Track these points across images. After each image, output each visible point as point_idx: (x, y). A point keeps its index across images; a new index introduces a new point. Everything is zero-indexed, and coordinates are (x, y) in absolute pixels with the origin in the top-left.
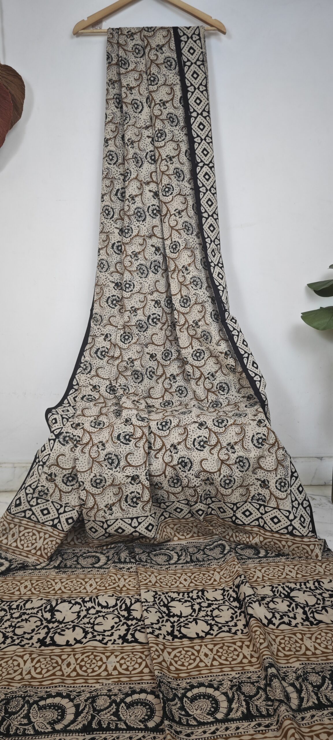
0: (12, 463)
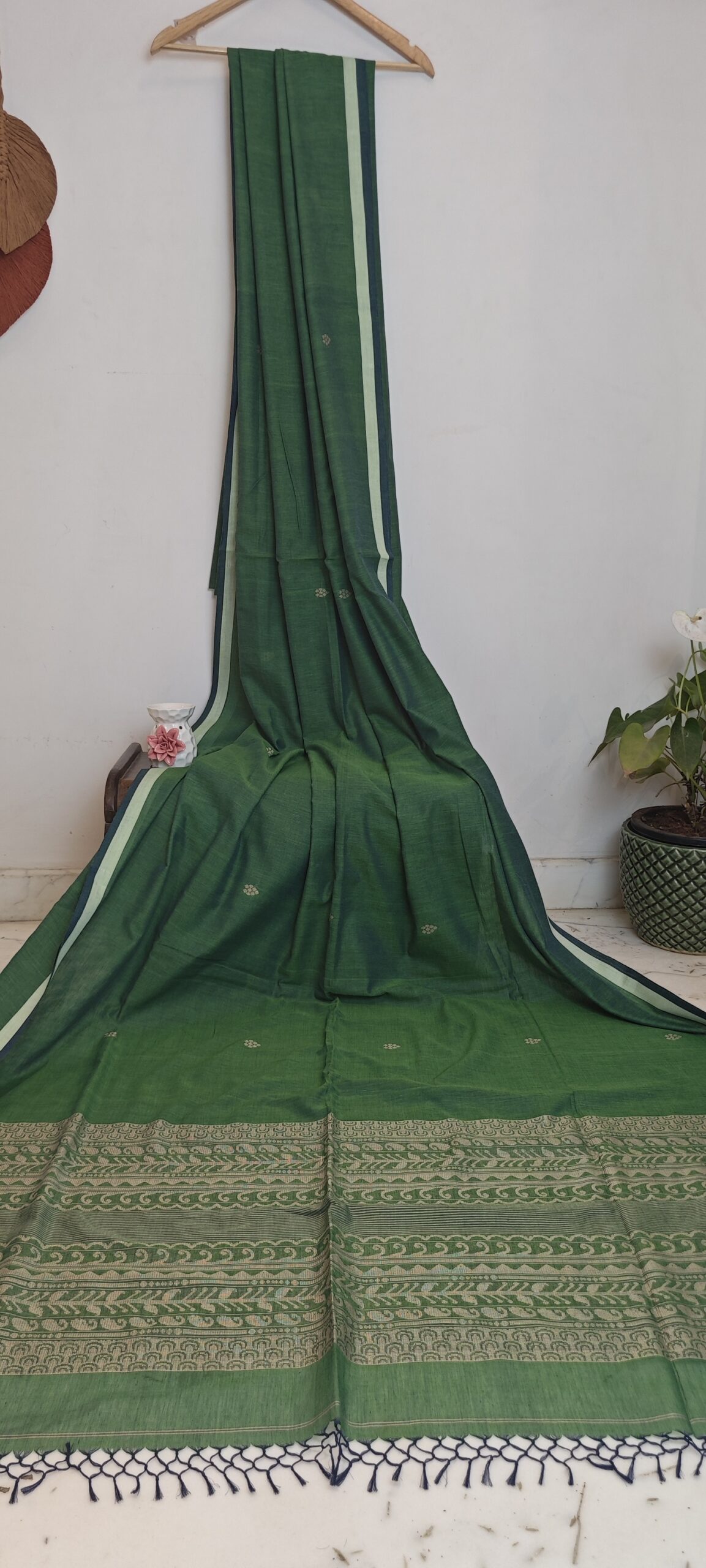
0: (23, 869)
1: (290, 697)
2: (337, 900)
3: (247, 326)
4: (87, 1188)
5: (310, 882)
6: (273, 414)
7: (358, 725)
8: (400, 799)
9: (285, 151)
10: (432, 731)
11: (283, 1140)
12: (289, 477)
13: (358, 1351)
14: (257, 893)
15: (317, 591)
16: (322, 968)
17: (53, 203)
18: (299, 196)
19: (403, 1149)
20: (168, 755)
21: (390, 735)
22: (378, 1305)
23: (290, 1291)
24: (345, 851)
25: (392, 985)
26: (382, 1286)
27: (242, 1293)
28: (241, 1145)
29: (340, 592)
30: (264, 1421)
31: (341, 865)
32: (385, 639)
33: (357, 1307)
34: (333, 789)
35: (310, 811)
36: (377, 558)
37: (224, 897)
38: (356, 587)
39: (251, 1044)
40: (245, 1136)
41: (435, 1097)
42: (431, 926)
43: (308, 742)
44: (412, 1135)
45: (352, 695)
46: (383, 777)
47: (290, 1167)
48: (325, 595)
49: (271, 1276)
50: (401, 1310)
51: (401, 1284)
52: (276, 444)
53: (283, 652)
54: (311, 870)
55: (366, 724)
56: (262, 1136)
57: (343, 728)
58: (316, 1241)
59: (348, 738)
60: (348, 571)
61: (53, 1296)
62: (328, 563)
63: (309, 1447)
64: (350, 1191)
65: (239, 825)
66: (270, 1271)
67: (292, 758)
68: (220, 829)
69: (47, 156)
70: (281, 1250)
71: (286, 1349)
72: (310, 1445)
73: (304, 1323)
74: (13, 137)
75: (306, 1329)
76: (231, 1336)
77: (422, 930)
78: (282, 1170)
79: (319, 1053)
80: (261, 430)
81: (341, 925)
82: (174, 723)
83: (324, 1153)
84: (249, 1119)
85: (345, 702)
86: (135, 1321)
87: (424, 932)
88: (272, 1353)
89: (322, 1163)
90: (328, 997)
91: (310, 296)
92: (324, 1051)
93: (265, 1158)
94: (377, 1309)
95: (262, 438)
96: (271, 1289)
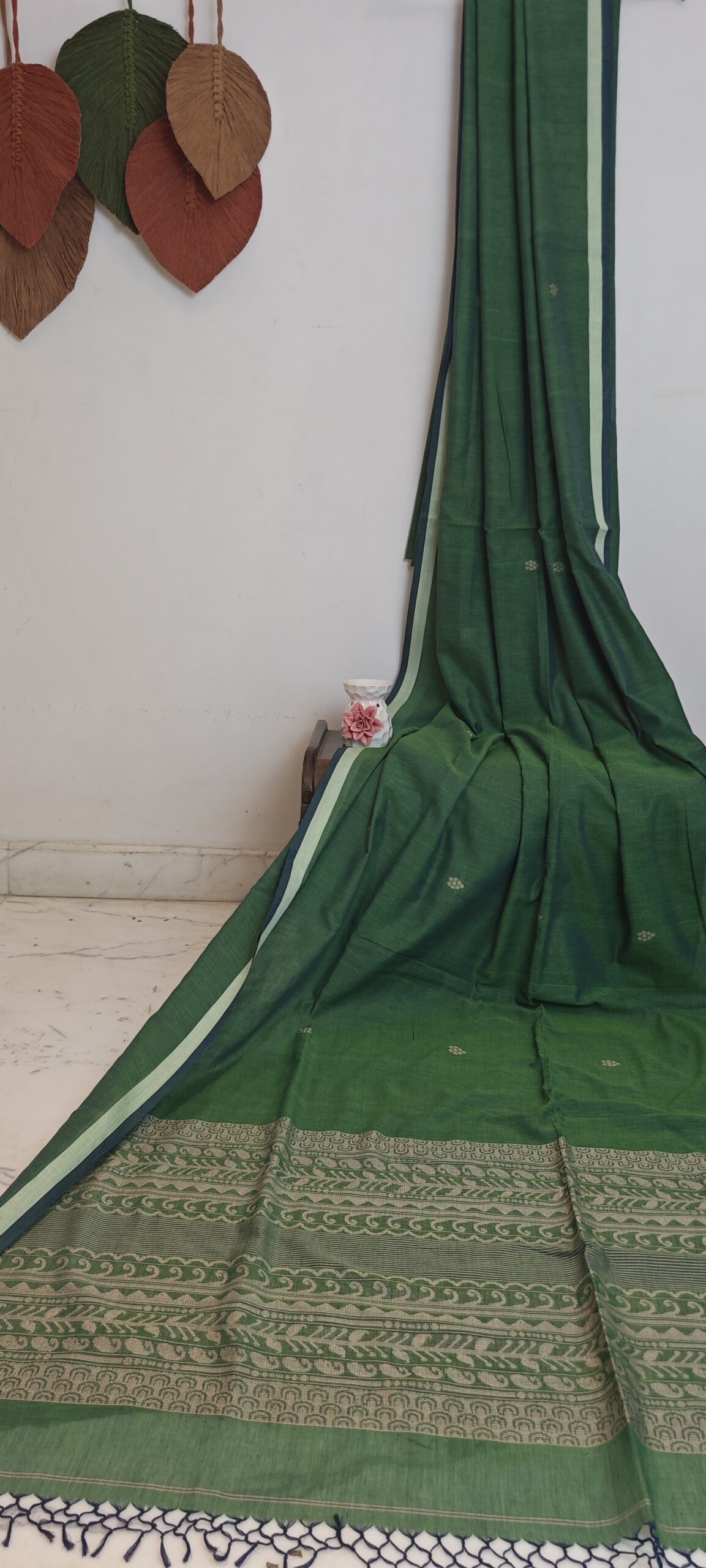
1: (491, 677)
2: (547, 899)
3: (466, 275)
4: (306, 1204)
5: (518, 878)
6: (489, 371)
7: (565, 709)
8: (620, 792)
9: (520, 80)
10: (653, 719)
11: (512, 1164)
12: (503, 439)
13: (651, 1434)
14: (462, 886)
15: (527, 563)
16: (526, 971)
17: (266, 145)
18: (533, 130)
19: (649, 1185)
20: (365, 735)
21: (602, 723)
22: (661, 1375)
23: (555, 1348)
24: (558, 846)
25: (601, 994)
26: (661, 1352)
27: (502, 1346)
28: (467, 1166)
29: (555, 565)
30: (557, 1514)
31: (553, 861)
32: (604, 617)
33: (638, 1376)
34: (546, 778)
35: (520, 801)
36: (597, 528)
37: (426, 889)
38: (573, 558)
39: (455, 1050)
40: (469, 1156)
41: (674, 1127)
42: (649, 933)
43: (508, 726)
44: (656, 1169)
45: (560, 678)
46: (598, 766)
47: (527, 1197)
48: (535, 568)
49: (530, 1327)
50: (690, 1385)
51: (683, 1353)
52: (491, 403)
53: (484, 627)
54: (520, 866)
55: (574, 709)
56: (488, 1158)
57: (549, 713)
58: (573, 1289)
59: (553, 723)
60: (565, 542)
61: (290, 1329)
62: (543, 533)
63: (618, 1553)
64: (600, 1231)
65: (445, 813)
66: (527, 1321)
67: (494, 743)
68: (423, 816)
69: (263, 94)
70: (535, 1296)
71: (565, 1421)
72: (619, 1550)
73: (580, 1390)
74: (230, 75)
75: (584, 1398)
76: (499, 1399)
77: (638, 936)
78: (518, 1199)
79: (532, 1065)
80: (475, 388)
81: (550, 926)
82: (371, 700)
83: (564, 1184)
84: (471, 1138)
85: (552, 684)
86: (387, 1369)
87: (640, 939)
88: (549, 1425)
89: (561, 1195)
90: (531, 1003)
91: (539, 241)
92: (538, 1063)
93: (496, 1183)
94: (661, 1381)
95: (475, 398)
96: (533, 1344)
